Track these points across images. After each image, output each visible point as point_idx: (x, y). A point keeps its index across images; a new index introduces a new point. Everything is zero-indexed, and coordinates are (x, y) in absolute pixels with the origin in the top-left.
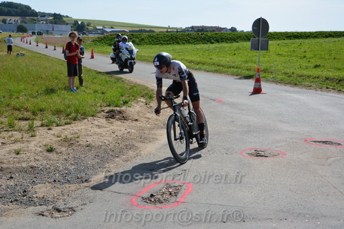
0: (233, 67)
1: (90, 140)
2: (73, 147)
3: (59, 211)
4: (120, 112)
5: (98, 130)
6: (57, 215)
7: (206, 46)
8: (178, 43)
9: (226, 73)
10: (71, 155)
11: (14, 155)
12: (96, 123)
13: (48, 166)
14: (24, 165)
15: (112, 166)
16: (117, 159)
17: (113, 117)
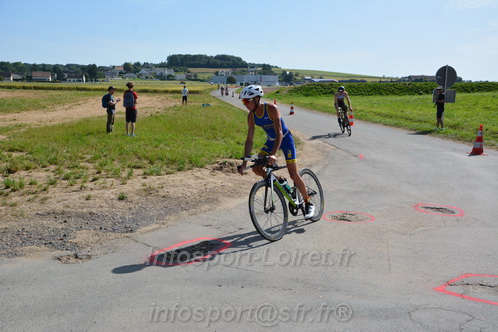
0: (421, 121)
1: (172, 191)
2: (149, 197)
3: (77, 257)
4: (231, 164)
5: (192, 182)
6: (73, 260)
7: (408, 97)
8: (381, 94)
9: (404, 127)
10: (140, 205)
11: (83, 200)
12: (198, 174)
13: (107, 213)
14: (85, 210)
15: (172, 218)
16: (185, 212)
17: (220, 169)
